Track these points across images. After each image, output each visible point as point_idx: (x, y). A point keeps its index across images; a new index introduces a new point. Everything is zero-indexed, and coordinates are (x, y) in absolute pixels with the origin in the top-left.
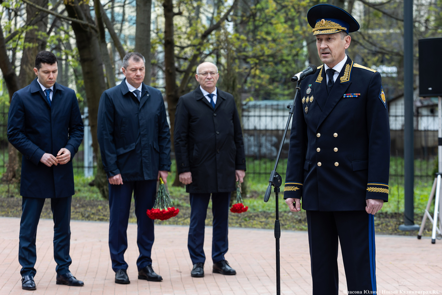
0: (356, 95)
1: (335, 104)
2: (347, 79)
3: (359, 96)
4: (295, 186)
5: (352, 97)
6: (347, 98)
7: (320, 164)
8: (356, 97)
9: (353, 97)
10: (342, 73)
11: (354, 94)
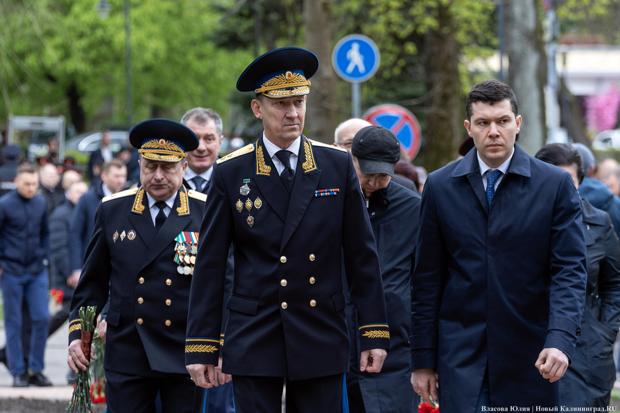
0: (334, 191)
1: (305, 208)
2: (313, 166)
3: (337, 192)
4: (212, 344)
5: (328, 196)
6: (320, 196)
7: (284, 305)
8: (334, 195)
9: (331, 196)
10: (301, 157)
11: (331, 190)
